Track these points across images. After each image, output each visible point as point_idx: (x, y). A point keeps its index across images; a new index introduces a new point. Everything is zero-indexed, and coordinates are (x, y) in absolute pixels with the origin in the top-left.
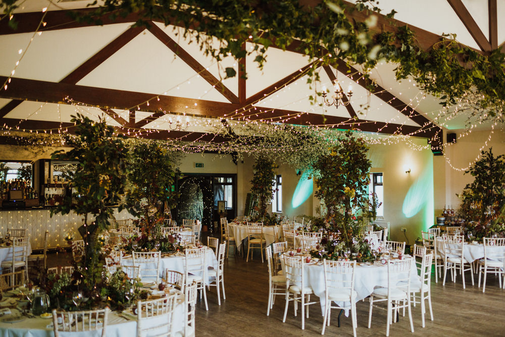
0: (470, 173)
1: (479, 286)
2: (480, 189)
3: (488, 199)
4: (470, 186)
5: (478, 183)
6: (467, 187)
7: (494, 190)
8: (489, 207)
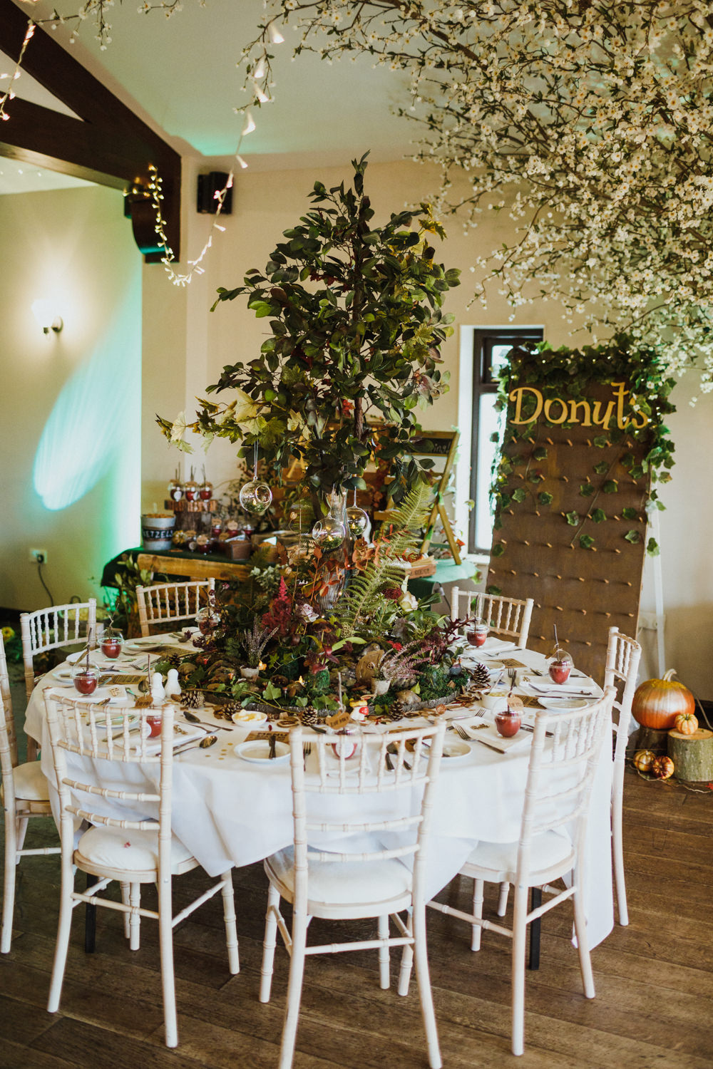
0: (243, 298)
1: (265, 996)
2: (293, 397)
3: (339, 451)
4: (244, 377)
5: (283, 360)
6: (227, 381)
7: (365, 402)
8: (336, 500)
